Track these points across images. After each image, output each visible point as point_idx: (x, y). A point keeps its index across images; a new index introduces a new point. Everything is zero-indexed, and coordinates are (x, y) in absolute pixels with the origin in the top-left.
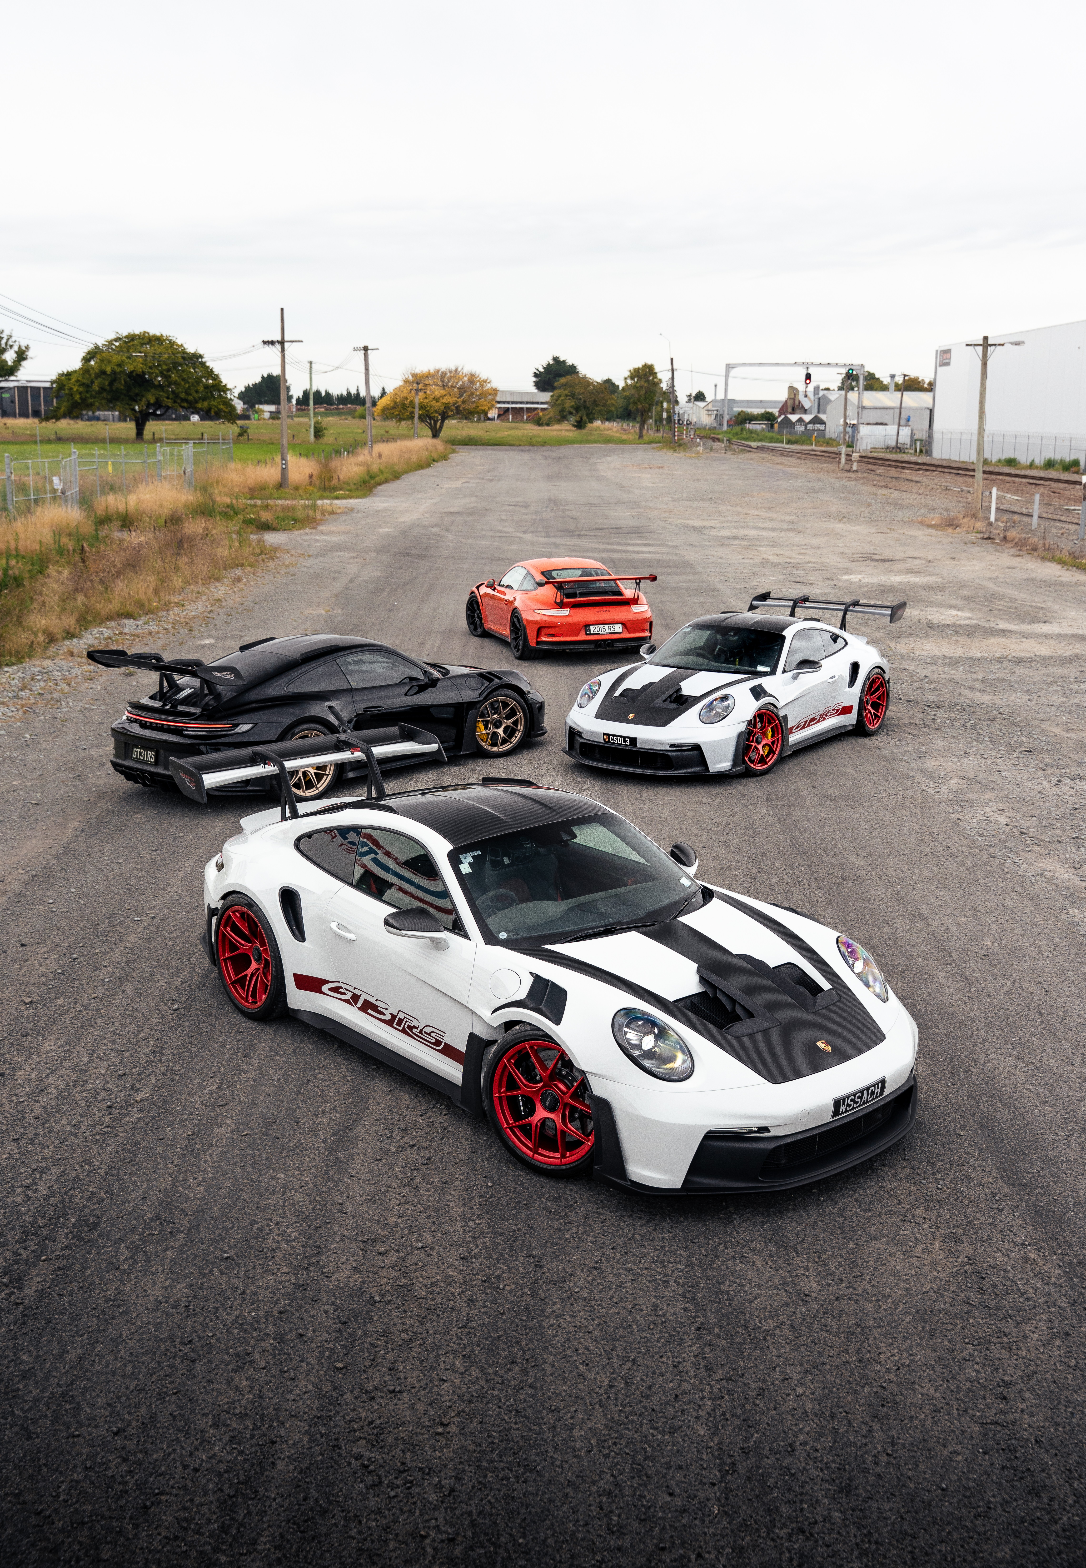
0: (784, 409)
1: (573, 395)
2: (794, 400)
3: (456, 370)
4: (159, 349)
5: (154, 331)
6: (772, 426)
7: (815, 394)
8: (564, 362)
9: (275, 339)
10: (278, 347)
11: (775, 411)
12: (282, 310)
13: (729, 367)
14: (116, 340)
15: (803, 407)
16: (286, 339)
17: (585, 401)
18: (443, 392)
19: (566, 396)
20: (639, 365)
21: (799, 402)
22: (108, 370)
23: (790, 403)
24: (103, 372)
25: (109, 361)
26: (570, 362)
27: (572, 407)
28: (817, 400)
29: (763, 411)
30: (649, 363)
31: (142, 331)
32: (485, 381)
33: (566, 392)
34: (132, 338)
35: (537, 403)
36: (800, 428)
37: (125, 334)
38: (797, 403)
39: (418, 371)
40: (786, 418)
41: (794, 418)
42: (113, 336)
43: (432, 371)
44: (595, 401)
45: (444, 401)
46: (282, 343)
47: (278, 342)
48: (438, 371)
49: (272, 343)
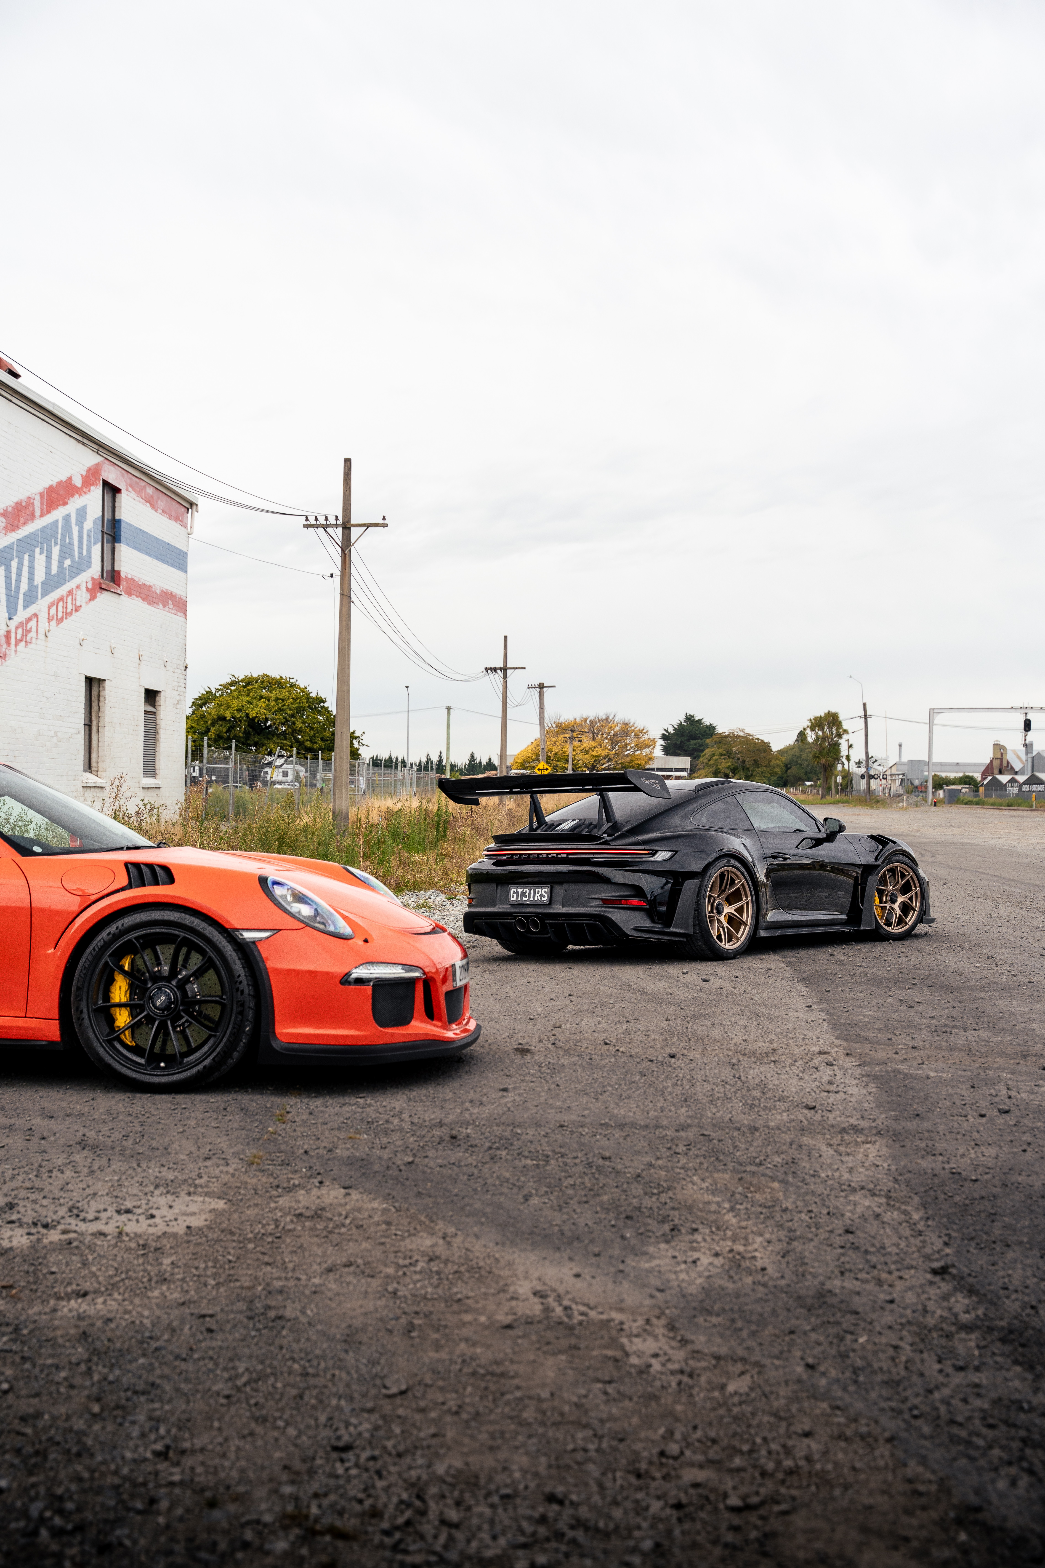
0: (988, 770)
1: (729, 754)
2: (1001, 760)
3: (607, 719)
4: (285, 693)
5: (274, 674)
6: (977, 791)
7: (1027, 753)
8: (700, 721)
9: (498, 666)
10: (501, 674)
11: (978, 776)
12: (506, 637)
13: (933, 712)
14: (231, 684)
15: (1012, 768)
16: (509, 666)
17: (744, 762)
18: (593, 744)
19: (721, 755)
20: (821, 713)
21: (1008, 763)
22: (228, 715)
23: (996, 764)
24: (223, 719)
25: (229, 707)
26: (707, 721)
27: (728, 768)
28: (1030, 760)
29: (961, 775)
30: (833, 711)
31: (261, 674)
32: (641, 731)
33: (721, 750)
34: (249, 681)
35: (671, 770)
36: (1013, 790)
37: (242, 677)
38: (1005, 764)
39: (562, 720)
40: (994, 779)
41: (1004, 779)
42: (227, 680)
43: (578, 720)
44: (756, 761)
45: (594, 753)
46: (505, 669)
47: (501, 669)
48: (586, 720)
49: (495, 670)
